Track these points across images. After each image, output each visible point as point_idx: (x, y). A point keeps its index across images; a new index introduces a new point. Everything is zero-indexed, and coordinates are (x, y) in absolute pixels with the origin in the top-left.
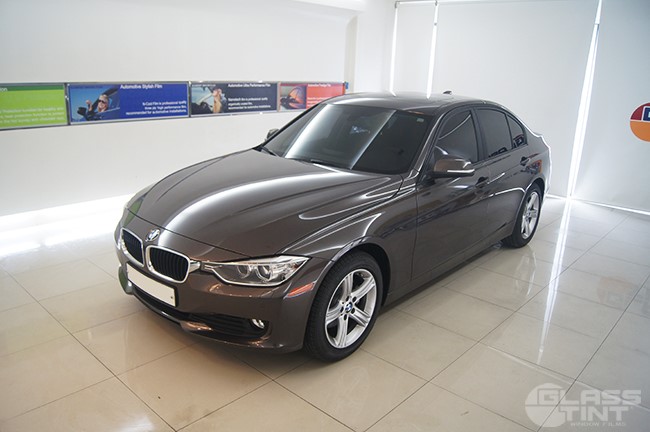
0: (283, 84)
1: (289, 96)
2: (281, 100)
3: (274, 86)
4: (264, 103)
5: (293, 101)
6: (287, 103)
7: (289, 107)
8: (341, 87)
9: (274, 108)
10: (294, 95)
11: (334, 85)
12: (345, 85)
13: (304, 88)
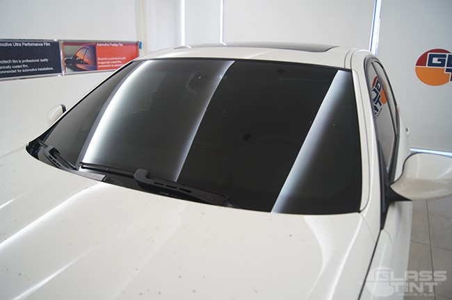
0: (67, 43)
1: (75, 57)
2: (66, 61)
3: (55, 46)
4: (44, 65)
5: (81, 62)
6: (75, 65)
7: (76, 69)
8: (135, 47)
9: (57, 70)
10: (80, 55)
11: (126, 44)
12: (138, 45)
13: (92, 47)
